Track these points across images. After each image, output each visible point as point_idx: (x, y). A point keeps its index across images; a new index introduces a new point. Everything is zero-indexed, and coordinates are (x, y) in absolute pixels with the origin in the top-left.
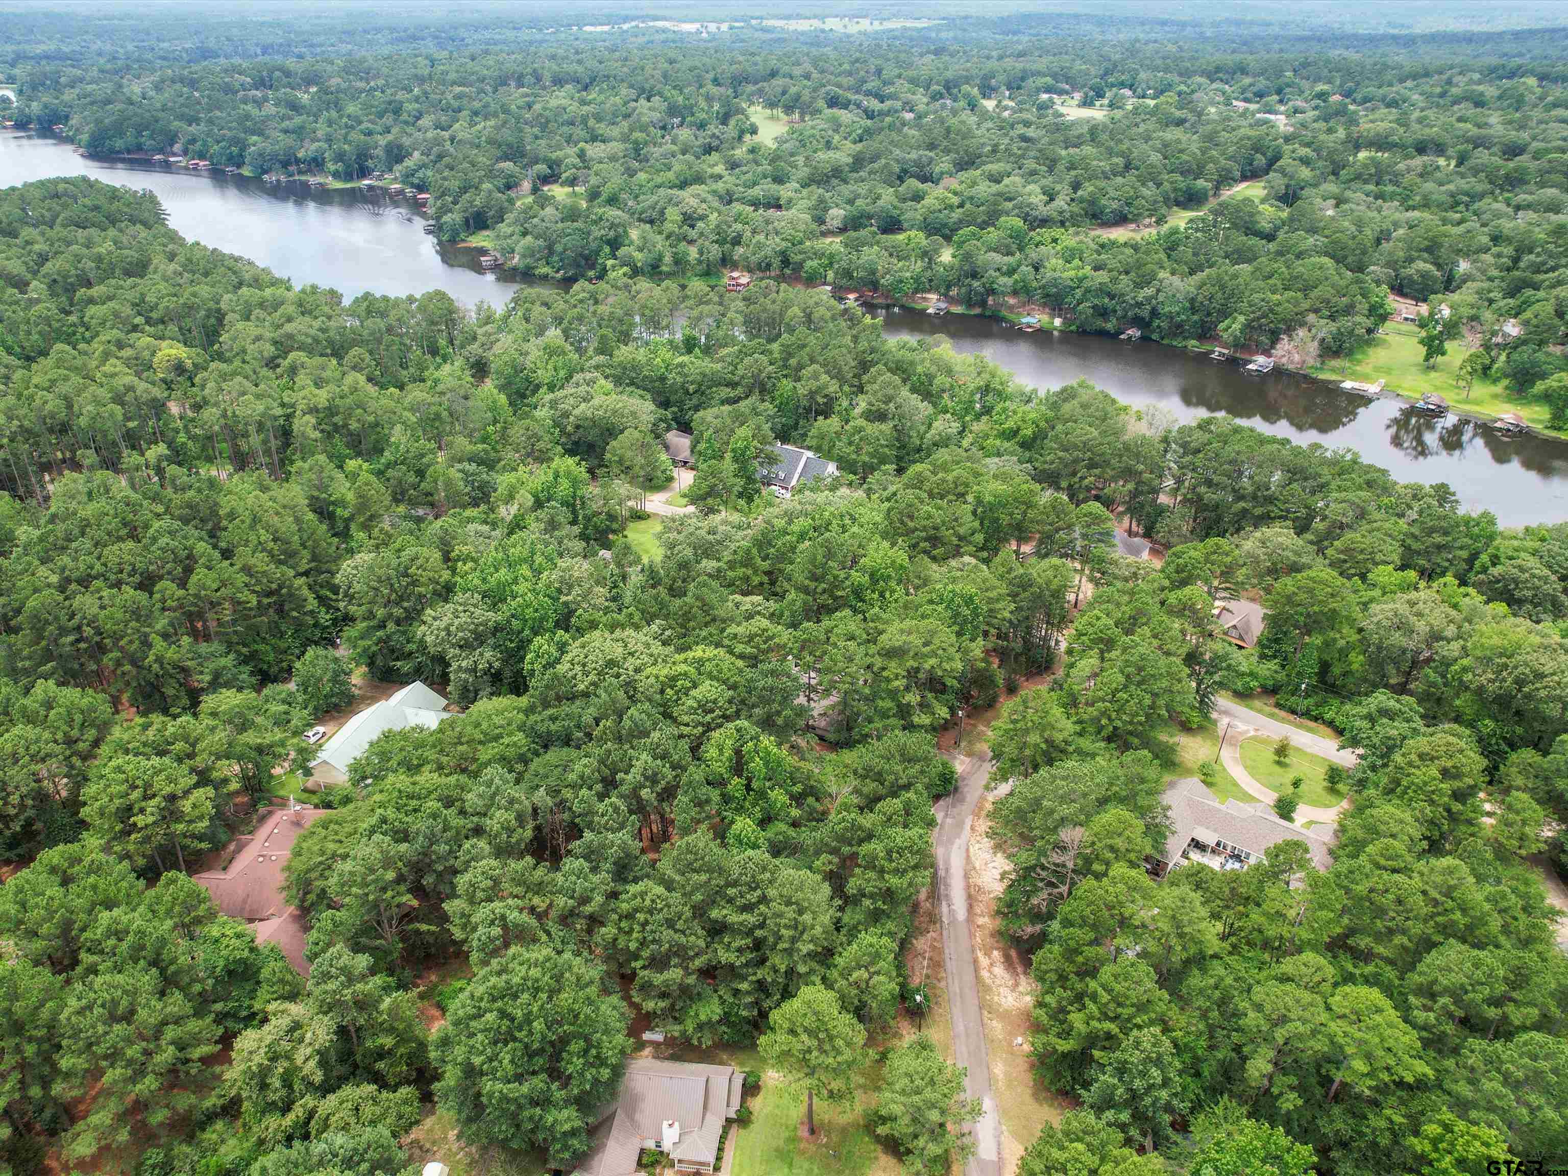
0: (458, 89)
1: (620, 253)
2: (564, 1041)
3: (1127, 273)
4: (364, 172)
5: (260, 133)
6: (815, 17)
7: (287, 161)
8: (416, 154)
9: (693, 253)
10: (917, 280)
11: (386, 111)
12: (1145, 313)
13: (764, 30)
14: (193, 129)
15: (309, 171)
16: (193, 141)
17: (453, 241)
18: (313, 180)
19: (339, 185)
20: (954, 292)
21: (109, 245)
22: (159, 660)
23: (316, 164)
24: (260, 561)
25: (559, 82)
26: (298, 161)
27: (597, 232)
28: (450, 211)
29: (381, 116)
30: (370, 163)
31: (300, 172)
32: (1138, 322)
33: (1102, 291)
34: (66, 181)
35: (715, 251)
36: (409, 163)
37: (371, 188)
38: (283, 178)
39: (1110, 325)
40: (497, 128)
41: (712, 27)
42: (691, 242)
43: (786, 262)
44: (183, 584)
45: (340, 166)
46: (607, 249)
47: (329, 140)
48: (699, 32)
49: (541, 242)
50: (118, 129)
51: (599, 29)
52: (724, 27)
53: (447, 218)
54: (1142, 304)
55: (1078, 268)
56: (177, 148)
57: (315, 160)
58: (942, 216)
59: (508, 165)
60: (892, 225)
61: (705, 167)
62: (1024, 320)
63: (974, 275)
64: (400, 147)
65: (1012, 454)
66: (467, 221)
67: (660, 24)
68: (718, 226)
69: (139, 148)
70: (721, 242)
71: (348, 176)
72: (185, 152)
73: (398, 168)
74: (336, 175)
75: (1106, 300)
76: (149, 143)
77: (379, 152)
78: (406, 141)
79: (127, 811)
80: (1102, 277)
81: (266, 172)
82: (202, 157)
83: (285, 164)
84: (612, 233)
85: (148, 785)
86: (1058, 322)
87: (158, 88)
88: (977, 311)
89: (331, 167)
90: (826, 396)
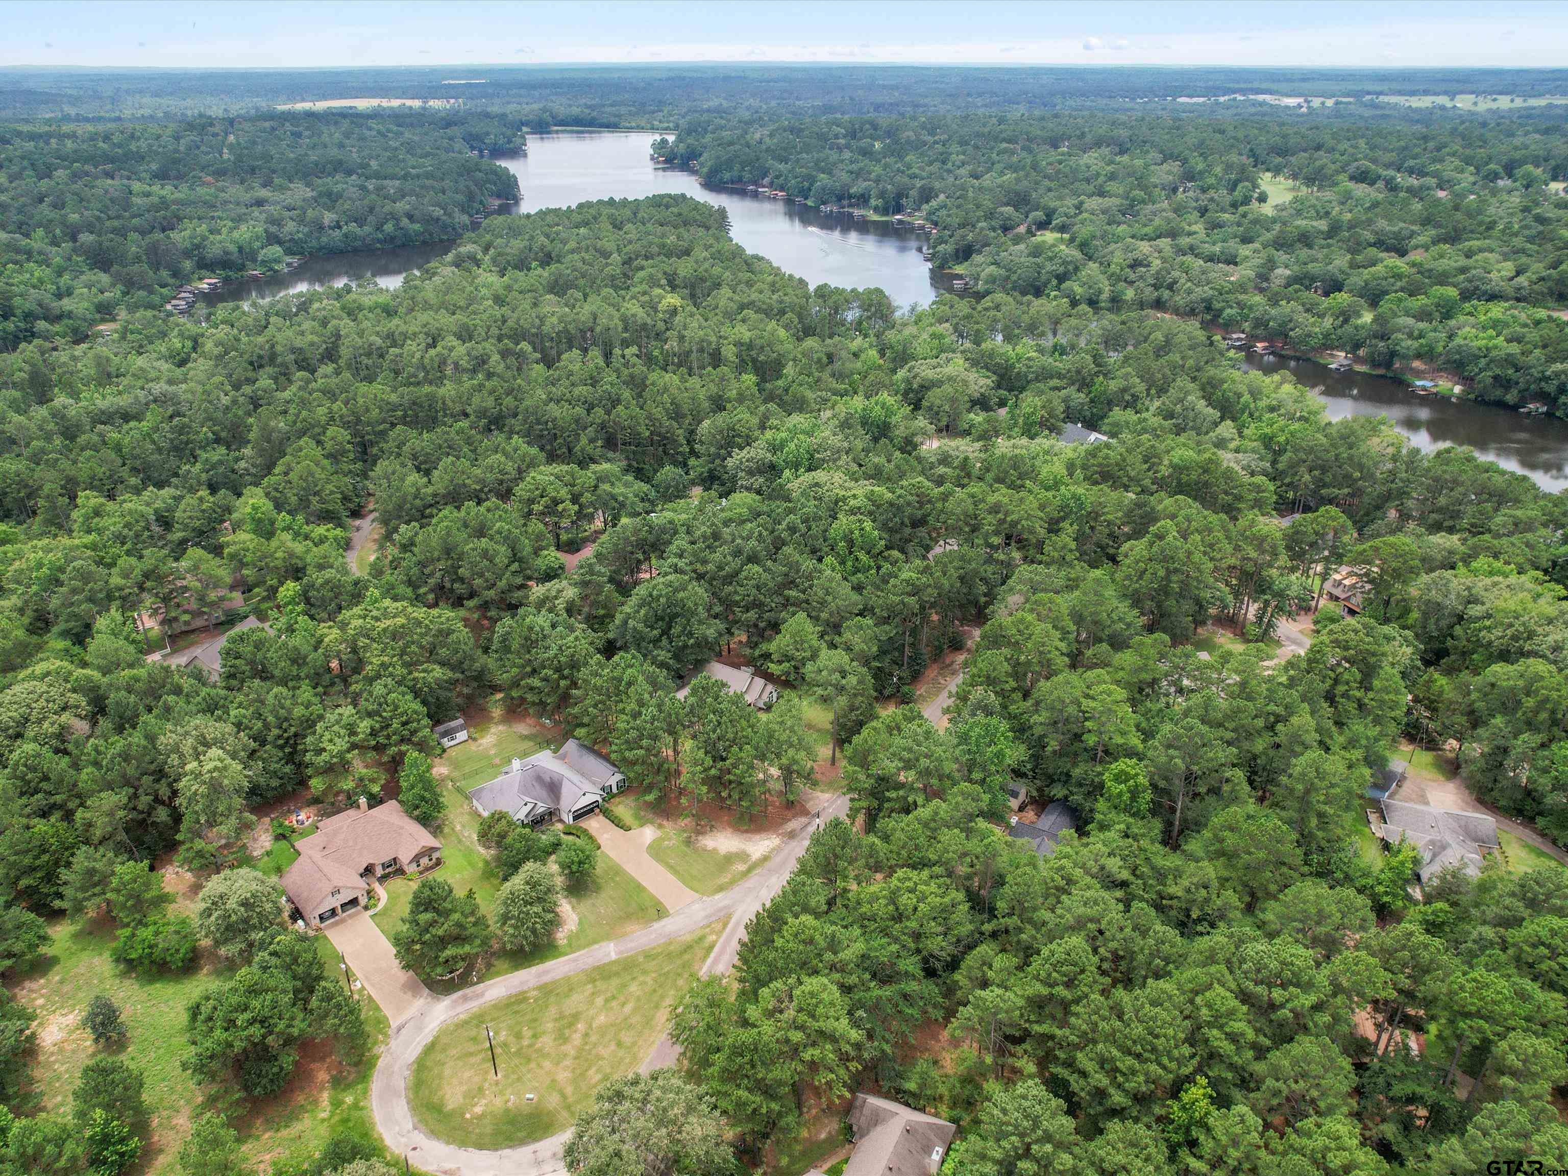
0: (1004, 145)
1: (1063, 286)
2: (677, 615)
3: (1545, 347)
4: (899, 209)
5: (830, 173)
6: (1446, 93)
7: (841, 196)
8: (942, 197)
9: (1130, 294)
10: (1326, 336)
11: (936, 160)
12: (1551, 388)
13: (1375, 106)
14: (782, 166)
15: (858, 205)
16: (777, 177)
17: (941, 267)
18: (857, 212)
19: (876, 218)
20: (1361, 352)
21: (673, 238)
22: (582, 450)
23: (863, 200)
24: (658, 412)
25: (1098, 144)
26: (850, 197)
27: (1049, 267)
28: (946, 242)
29: (931, 163)
30: (904, 201)
31: (851, 205)
32: (1542, 396)
33: (1510, 361)
34: (669, 196)
35: (1150, 294)
36: (934, 203)
37: (900, 222)
38: (835, 209)
39: (1511, 397)
40: (1018, 180)
41: (1316, 102)
42: (1132, 283)
43: (1209, 309)
44: (608, 413)
45: (880, 202)
46: (1054, 282)
47: (877, 181)
48: (1300, 106)
49: (1002, 272)
50: (728, 164)
51: (1195, 100)
52: (1330, 103)
53: (941, 248)
54: (1549, 378)
55: (1491, 338)
56: (766, 181)
57: (863, 195)
58: (1384, 283)
59: (1009, 210)
60: (1334, 286)
61: (1184, 224)
62: (1419, 383)
63: (1384, 337)
64: (931, 189)
65: (1253, 451)
66: (957, 251)
67: (1261, 97)
68: (1158, 273)
69: (740, 180)
70: (1156, 287)
71: (885, 211)
72: (771, 185)
73: (925, 207)
74: (876, 209)
75: (1510, 371)
76: (747, 176)
77: (913, 193)
78: (937, 185)
79: (531, 501)
80: (1515, 348)
81: (824, 203)
82: (782, 189)
83: (840, 198)
84: (1062, 269)
85: (544, 490)
86: (1457, 389)
87: (771, 135)
88: (1381, 371)
89: (873, 202)
90: (1133, 396)
